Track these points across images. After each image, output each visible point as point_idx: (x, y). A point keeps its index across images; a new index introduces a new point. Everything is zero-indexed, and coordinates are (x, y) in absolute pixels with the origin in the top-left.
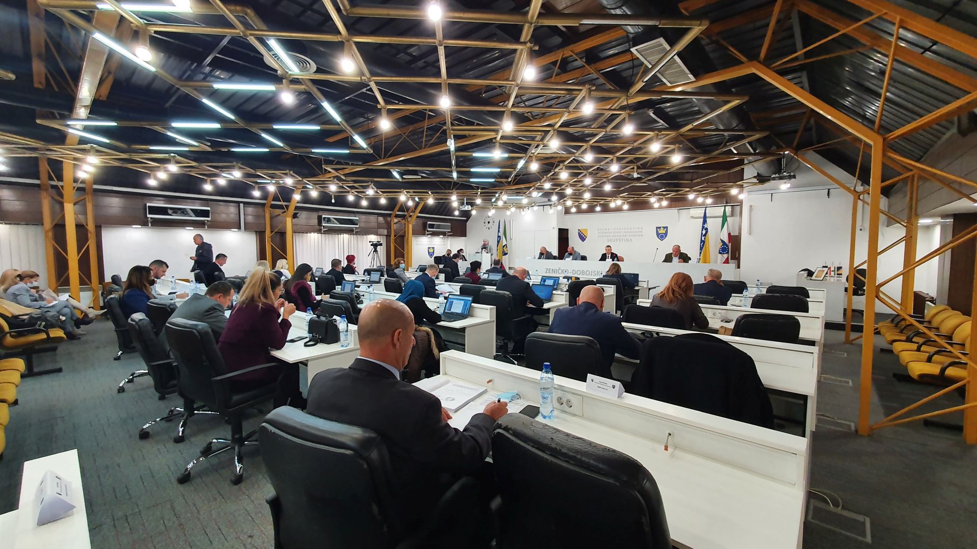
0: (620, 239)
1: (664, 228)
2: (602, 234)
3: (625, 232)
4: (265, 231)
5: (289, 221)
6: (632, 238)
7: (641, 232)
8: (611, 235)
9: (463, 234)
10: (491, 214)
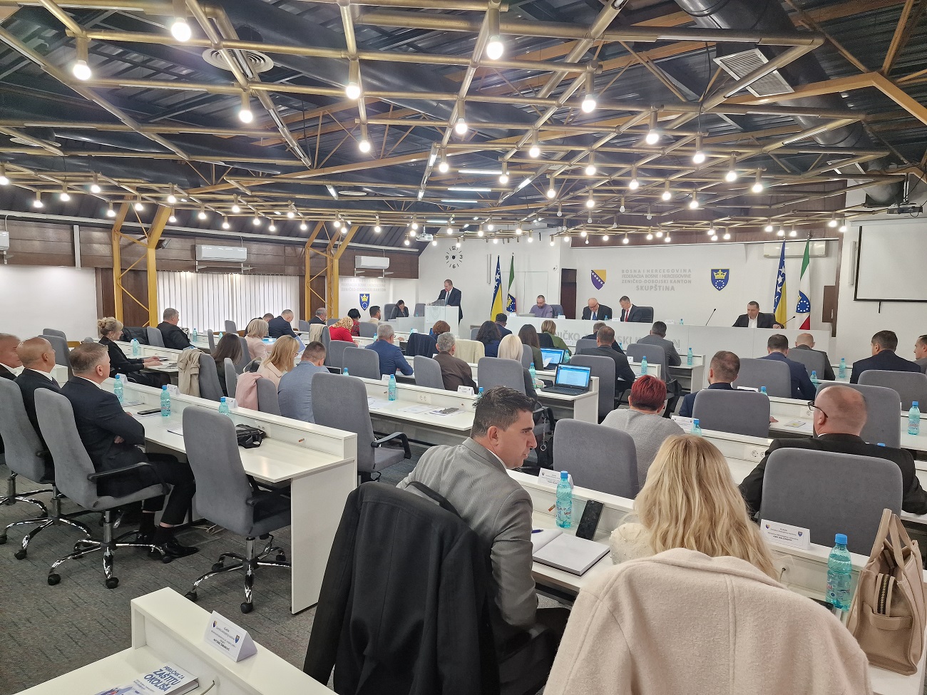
0: (656, 285)
1: (723, 271)
2: (629, 279)
4: (112, 269)
5: (152, 253)
6: (674, 284)
7: (689, 276)
8: (643, 279)
9: (415, 275)
10: (458, 245)
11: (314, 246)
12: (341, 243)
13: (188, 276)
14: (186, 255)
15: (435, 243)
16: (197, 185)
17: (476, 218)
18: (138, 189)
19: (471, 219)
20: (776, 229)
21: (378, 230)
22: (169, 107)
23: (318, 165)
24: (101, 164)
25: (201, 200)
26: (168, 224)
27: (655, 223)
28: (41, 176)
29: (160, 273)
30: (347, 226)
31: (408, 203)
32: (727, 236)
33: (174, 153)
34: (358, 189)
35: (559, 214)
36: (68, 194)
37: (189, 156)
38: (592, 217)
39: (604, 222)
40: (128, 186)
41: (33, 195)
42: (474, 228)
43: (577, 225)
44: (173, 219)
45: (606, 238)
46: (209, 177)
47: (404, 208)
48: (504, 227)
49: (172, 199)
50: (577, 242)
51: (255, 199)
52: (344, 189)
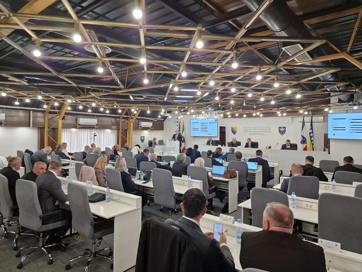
0: (257, 133)
1: (283, 127)
2: (246, 130)
3: (260, 129)
4: (44, 128)
5: (60, 122)
6: (264, 133)
7: (270, 130)
8: (252, 131)
9: (162, 128)
10: (179, 118)
11: (123, 118)
12: (134, 117)
13: (74, 130)
14: (74, 122)
15: (170, 117)
16: (79, 96)
17: (186, 107)
18: (56, 97)
19: (184, 108)
20: (304, 111)
21: (148, 112)
22: (70, 66)
23: (126, 88)
24: (43, 88)
25: (80, 101)
26: (67, 110)
27: (257, 109)
28: (19, 92)
29: (63, 129)
30: (137, 110)
31: (160, 102)
32: (285, 114)
33: (71, 84)
34: (142, 97)
35: (220, 106)
36: (29, 99)
37: (77, 85)
38: (232, 107)
39: (236, 109)
40: (53, 96)
41: (15, 100)
42: (186, 111)
43: (226, 110)
44: (69, 108)
45: (237, 115)
46: (84, 92)
47: (159, 104)
48: (197, 111)
49: (69, 101)
50: (225, 116)
51: (101, 100)
52: (136, 97)
